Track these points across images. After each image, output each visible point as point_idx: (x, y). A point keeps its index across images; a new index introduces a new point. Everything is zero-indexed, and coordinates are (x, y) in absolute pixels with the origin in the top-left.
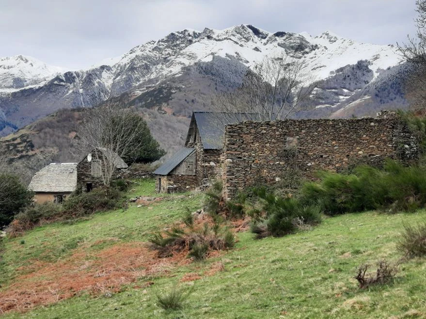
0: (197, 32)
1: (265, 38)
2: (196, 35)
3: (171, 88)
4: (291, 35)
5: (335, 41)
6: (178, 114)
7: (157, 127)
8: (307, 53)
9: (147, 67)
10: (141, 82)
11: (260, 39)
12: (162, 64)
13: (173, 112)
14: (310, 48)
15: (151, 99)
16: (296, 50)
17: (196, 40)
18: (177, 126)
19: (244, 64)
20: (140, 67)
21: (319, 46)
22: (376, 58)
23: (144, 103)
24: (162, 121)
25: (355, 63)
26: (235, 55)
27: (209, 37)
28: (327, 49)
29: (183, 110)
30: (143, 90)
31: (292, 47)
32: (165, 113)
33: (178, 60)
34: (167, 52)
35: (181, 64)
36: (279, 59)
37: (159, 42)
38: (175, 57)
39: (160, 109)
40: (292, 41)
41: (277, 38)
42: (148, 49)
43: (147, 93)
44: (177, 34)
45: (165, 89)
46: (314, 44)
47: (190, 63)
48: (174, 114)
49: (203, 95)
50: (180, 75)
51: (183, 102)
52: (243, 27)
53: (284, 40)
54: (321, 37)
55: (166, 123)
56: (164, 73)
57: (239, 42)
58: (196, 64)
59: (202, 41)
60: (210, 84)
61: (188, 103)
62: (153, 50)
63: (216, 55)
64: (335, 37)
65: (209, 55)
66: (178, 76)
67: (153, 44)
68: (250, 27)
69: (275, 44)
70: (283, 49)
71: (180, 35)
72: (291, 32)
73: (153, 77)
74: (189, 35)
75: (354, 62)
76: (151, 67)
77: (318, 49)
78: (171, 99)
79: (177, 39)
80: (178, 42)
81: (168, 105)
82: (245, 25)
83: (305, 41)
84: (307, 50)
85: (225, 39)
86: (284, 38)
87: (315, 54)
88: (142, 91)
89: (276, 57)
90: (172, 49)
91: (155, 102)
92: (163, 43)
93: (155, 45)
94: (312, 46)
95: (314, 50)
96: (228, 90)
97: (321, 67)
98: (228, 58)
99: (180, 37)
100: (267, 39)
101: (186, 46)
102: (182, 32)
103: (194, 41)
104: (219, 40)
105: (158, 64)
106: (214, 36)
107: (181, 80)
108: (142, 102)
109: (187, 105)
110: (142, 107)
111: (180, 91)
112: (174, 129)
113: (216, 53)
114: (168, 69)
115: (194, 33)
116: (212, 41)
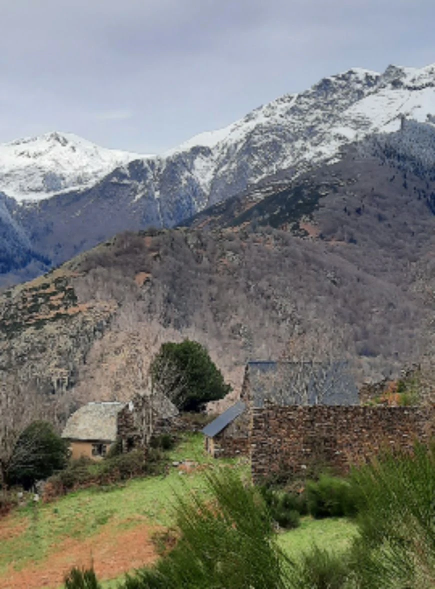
0: (374, 74)
2: (370, 81)
3: (318, 187)
6: (329, 237)
7: (288, 261)
9: (275, 147)
10: (264, 175)
12: (305, 139)
13: (320, 232)
15: (281, 209)
17: (372, 89)
18: (325, 259)
20: (263, 147)
23: (267, 216)
24: (299, 250)
27: (396, 84)
29: (340, 228)
30: (268, 192)
32: (307, 234)
33: (334, 131)
34: (314, 117)
35: (340, 138)
37: (299, 96)
38: (328, 125)
39: (296, 227)
42: (278, 112)
43: (274, 197)
44: (333, 79)
45: (307, 188)
47: (357, 136)
48: (321, 237)
49: (377, 199)
50: (337, 160)
51: (340, 213)
55: (305, 255)
56: (308, 156)
58: (367, 137)
59: (382, 91)
60: (394, 177)
61: (349, 214)
62: (288, 113)
63: (408, 118)
65: (394, 119)
66: (332, 162)
67: (289, 101)
71: (340, 82)
73: (285, 165)
74: (359, 82)
76: (284, 145)
78: (317, 209)
79: (335, 91)
80: (335, 96)
81: (311, 218)
85: (427, 85)
88: (265, 193)
90: (322, 109)
91: (287, 215)
92: (306, 100)
93: (292, 103)
96: (428, 186)
98: (430, 123)
99: (340, 86)
101: (351, 103)
102: (343, 76)
103: (366, 92)
104: (415, 88)
105: (297, 139)
106: (406, 81)
107: (337, 170)
108: (264, 215)
109: (348, 218)
110: (263, 223)
111: (336, 191)
112: (321, 265)
113: (408, 115)
114: (313, 148)
115: (368, 77)
116: (402, 92)
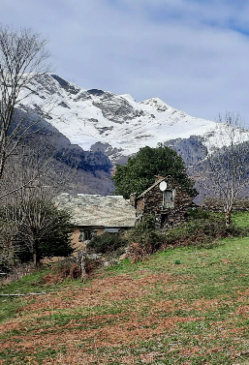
1: (75, 93)
4: (110, 95)
5: (164, 110)
8: (130, 118)
11: (68, 93)
14: (134, 114)
16: (117, 113)
19: (46, 119)
21: (145, 113)
22: (211, 135)
25: (188, 137)
26: (33, 107)
28: (154, 117)
31: (112, 110)
36: (92, 120)
40: (111, 102)
41: (91, 95)
46: (139, 110)
52: (46, 76)
53: (101, 100)
54: (148, 103)
57: (39, 92)
64: (165, 107)
68: (55, 77)
69: (89, 102)
70: (99, 110)
72: (110, 93)
75: (186, 136)
77: (144, 116)
82: (49, 74)
83: (128, 105)
84: (130, 115)
86: (102, 97)
87: (140, 121)
89: (90, 118)
94: (137, 111)
95: (139, 116)
97: (146, 136)
98: (22, 109)
100: (79, 94)
